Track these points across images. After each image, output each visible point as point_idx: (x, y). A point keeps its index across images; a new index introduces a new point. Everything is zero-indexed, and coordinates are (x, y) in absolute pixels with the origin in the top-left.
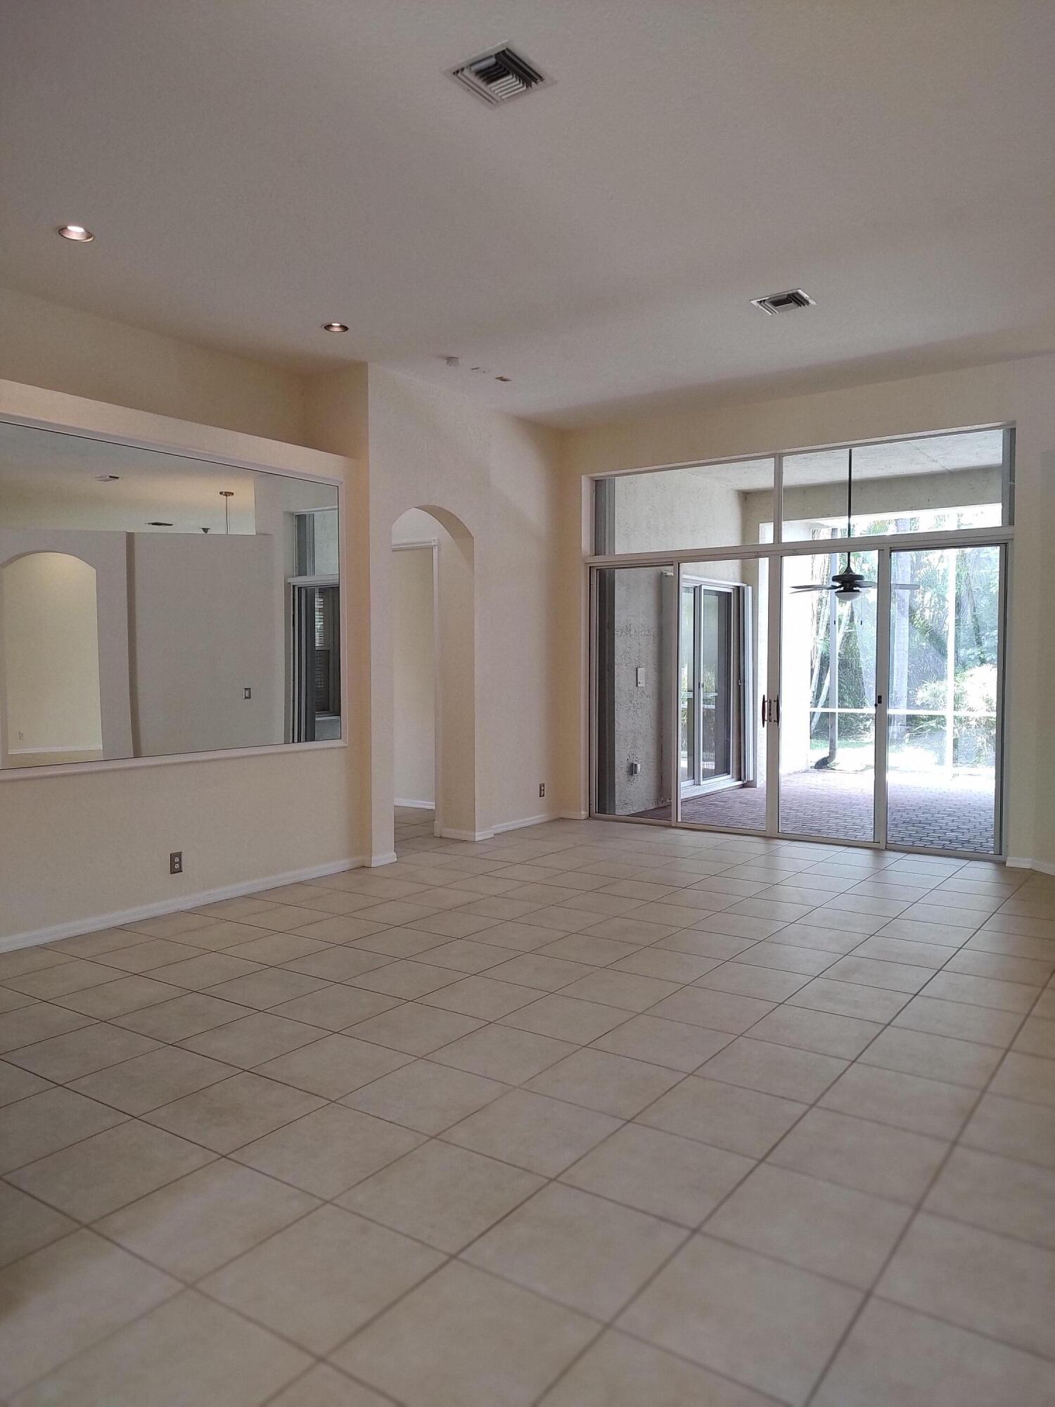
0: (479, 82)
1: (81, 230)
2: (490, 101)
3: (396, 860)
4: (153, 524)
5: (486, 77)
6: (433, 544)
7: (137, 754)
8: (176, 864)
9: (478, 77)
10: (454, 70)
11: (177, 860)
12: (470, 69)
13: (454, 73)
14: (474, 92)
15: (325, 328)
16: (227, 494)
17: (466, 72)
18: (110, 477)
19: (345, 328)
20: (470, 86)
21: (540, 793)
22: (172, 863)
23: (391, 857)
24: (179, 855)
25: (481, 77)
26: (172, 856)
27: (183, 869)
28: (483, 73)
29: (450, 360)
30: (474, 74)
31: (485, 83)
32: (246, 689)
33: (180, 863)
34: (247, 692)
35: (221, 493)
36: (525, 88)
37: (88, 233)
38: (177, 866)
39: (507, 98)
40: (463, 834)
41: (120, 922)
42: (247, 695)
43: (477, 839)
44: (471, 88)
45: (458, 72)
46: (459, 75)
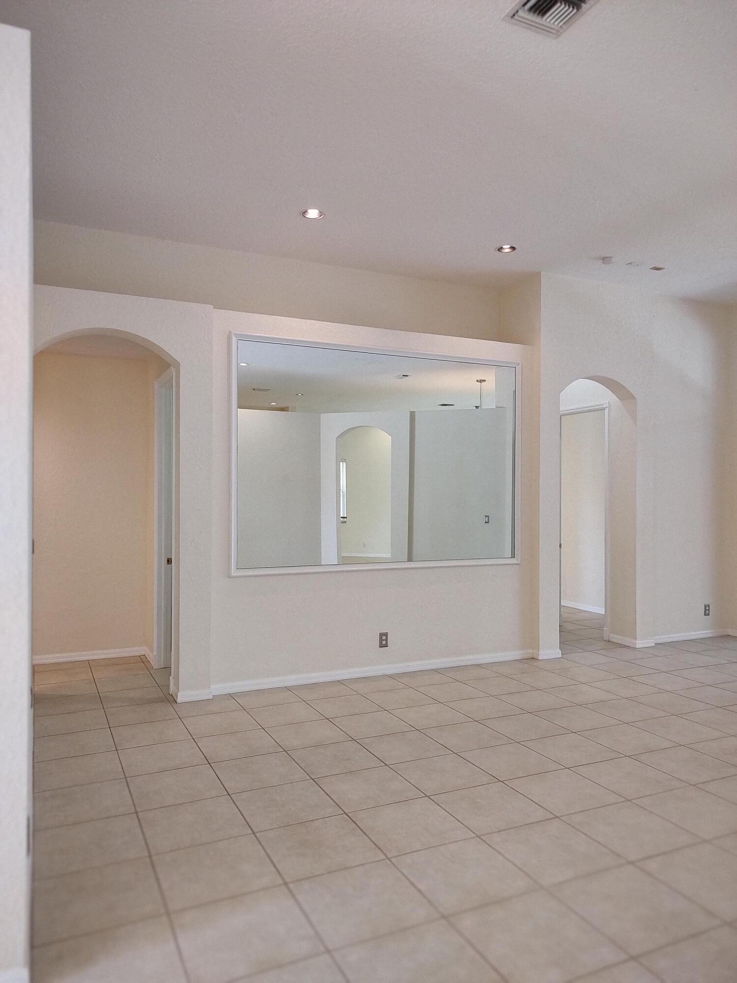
0: (534, 18)
1: (317, 211)
2: (550, 32)
3: (560, 656)
4: (442, 405)
5: (538, 12)
6: (605, 406)
7: (410, 559)
8: (383, 641)
9: (531, 14)
10: (511, 15)
11: (384, 638)
12: (524, 9)
13: (512, 17)
14: (534, 28)
15: (498, 250)
16: (481, 381)
17: (521, 13)
18: (403, 376)
19: (513, 248)
20: (530, 25)
21: (705, 613)
22: (381, 640)
23: (557, 653)
24: (386, 634)
25: (534, 12)
26: (381, 635)
27: (389, 645)
28: (534, 9)
29: (605, 260)
30: (528, 12)
31: (540, 17)
32: (486, 516)
33: (386, 640)
34: (487, 518)
35: (477, 381)
36: (575, 10)
37: (321, 212)
38: (384, 642)
39: (564, 24)
40: (627, 641)
41: (339, 678)
42: (487, 520)
43: (638, 646)
44: (531, 26)
45: (514, 15)
46: (516, 17)
